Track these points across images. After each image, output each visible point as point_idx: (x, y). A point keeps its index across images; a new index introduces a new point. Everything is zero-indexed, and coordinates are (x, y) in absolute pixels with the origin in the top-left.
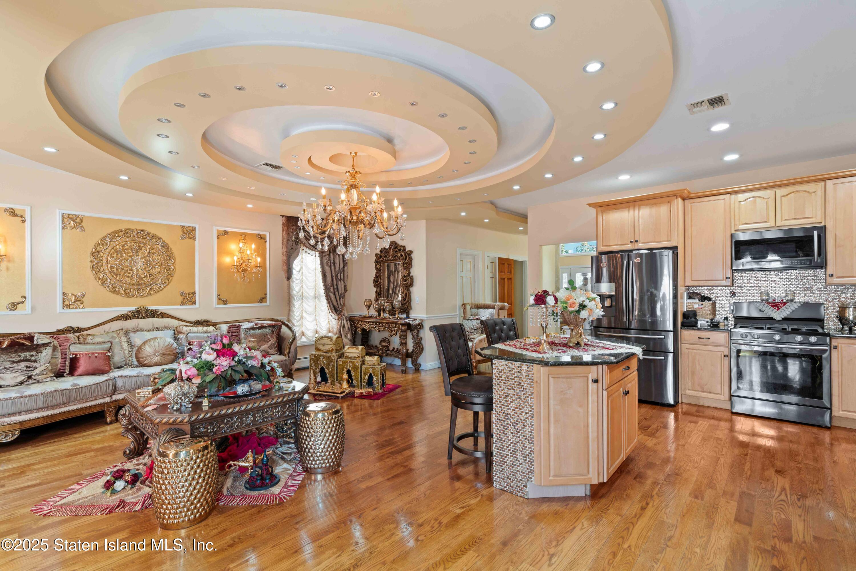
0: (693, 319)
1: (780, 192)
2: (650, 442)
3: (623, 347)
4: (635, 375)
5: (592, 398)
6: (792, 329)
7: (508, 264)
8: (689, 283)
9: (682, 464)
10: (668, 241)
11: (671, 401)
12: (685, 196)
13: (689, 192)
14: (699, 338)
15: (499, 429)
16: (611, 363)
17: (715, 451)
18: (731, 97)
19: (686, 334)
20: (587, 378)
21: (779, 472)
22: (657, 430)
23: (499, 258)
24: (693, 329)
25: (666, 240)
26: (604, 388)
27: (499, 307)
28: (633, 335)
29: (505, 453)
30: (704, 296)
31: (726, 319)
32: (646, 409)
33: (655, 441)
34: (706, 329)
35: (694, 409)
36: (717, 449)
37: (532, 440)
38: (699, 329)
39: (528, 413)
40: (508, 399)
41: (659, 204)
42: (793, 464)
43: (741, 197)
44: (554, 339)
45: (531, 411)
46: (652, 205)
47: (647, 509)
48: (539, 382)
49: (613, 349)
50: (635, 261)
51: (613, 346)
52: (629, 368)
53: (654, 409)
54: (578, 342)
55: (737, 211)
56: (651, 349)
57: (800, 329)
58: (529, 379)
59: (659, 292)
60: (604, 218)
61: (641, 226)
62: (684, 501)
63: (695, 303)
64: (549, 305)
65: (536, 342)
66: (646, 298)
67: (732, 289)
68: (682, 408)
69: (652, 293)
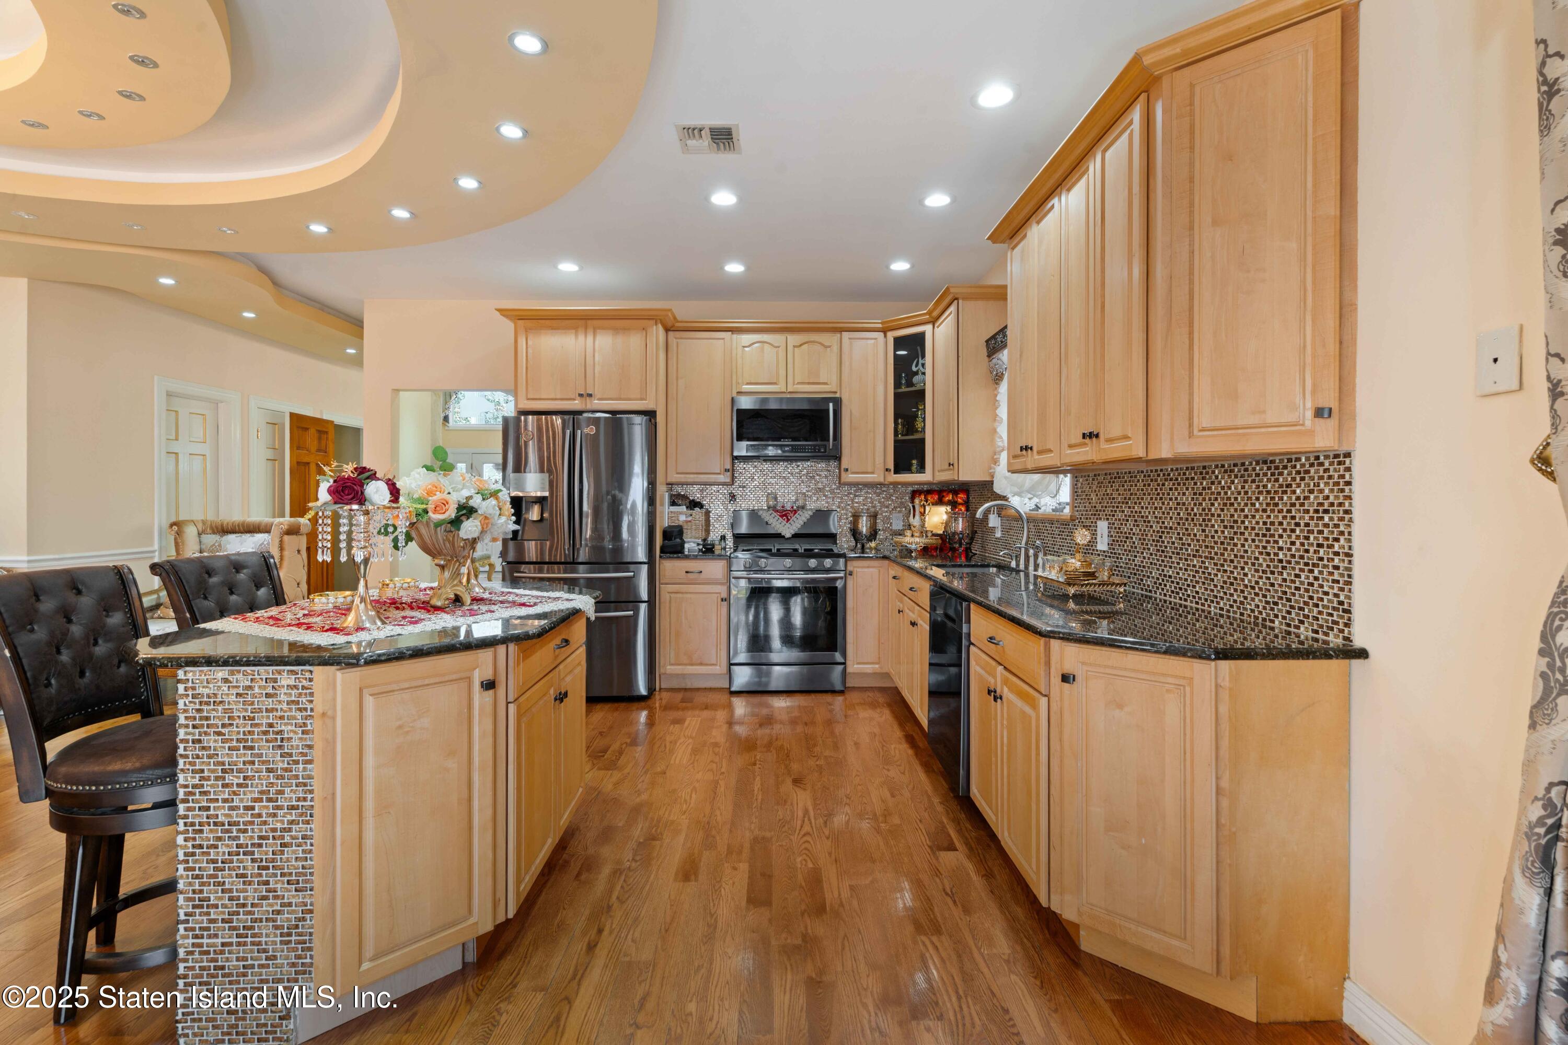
0: (678, 540)
1: (793, 339)
2: (608, 782)
3: (558, 598)
4: (580, 655)
5: (481, 727)
6: (805, 550)
7: (319, 432)
8: (674, 477)
9: (661, 813)
10: (642, 399)
11: (643, 691)
12: (670, 324)
13: (675, 318)
14: (687, 572)
15: (197, 877)
16: (527, 637)
17: (711, 770)
18: (743, 137)
19: (670, 567)
20: (469, 680)
21: (797, 782)
22: (621, 752)
23: (292, 415)
24: (678, 557)
25: (639, 396)
26: (511, 699)
27: (285, 527)
28: (582, 573)
29: (220, 940)
30: (693, 500)
31: (723, 538)
32: (602, 714)
33: (617, 775)
34: (695, 557)
35: (679, 696)
36: (714, 765)
37: (306, 881)
38: (687, 557)
39: (297, 808)
40: (229, 778)
41: (625, 330)
42: (812, 762)
43: (747, 338)
44: (402, 593)
45: (305, 799)
46: (616, 330)
47: (599, 945)
48: (330, 713)
49: (535, 604)
50: (586, 430)
51: (537, 597)
52: (567, 642)
53: (617, 709)
54: (456, 595)
55: (740, 361)
56: (612, 600)
57: (812, 550)
58: (300, 710)
59: (627, 496)
60: (530, 343)
61: (597, 367)
62: (667, 896)
63: (681, 513)
64: (373, 504)
65: (342, 604)
66: (605, 506)
67: (731, 489)
68: (661, 699)
69: (614, 497)
